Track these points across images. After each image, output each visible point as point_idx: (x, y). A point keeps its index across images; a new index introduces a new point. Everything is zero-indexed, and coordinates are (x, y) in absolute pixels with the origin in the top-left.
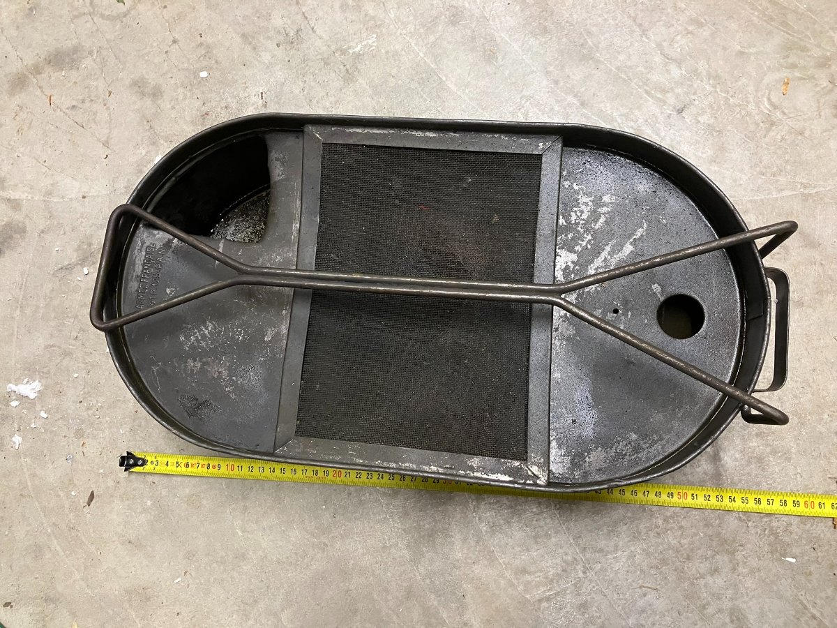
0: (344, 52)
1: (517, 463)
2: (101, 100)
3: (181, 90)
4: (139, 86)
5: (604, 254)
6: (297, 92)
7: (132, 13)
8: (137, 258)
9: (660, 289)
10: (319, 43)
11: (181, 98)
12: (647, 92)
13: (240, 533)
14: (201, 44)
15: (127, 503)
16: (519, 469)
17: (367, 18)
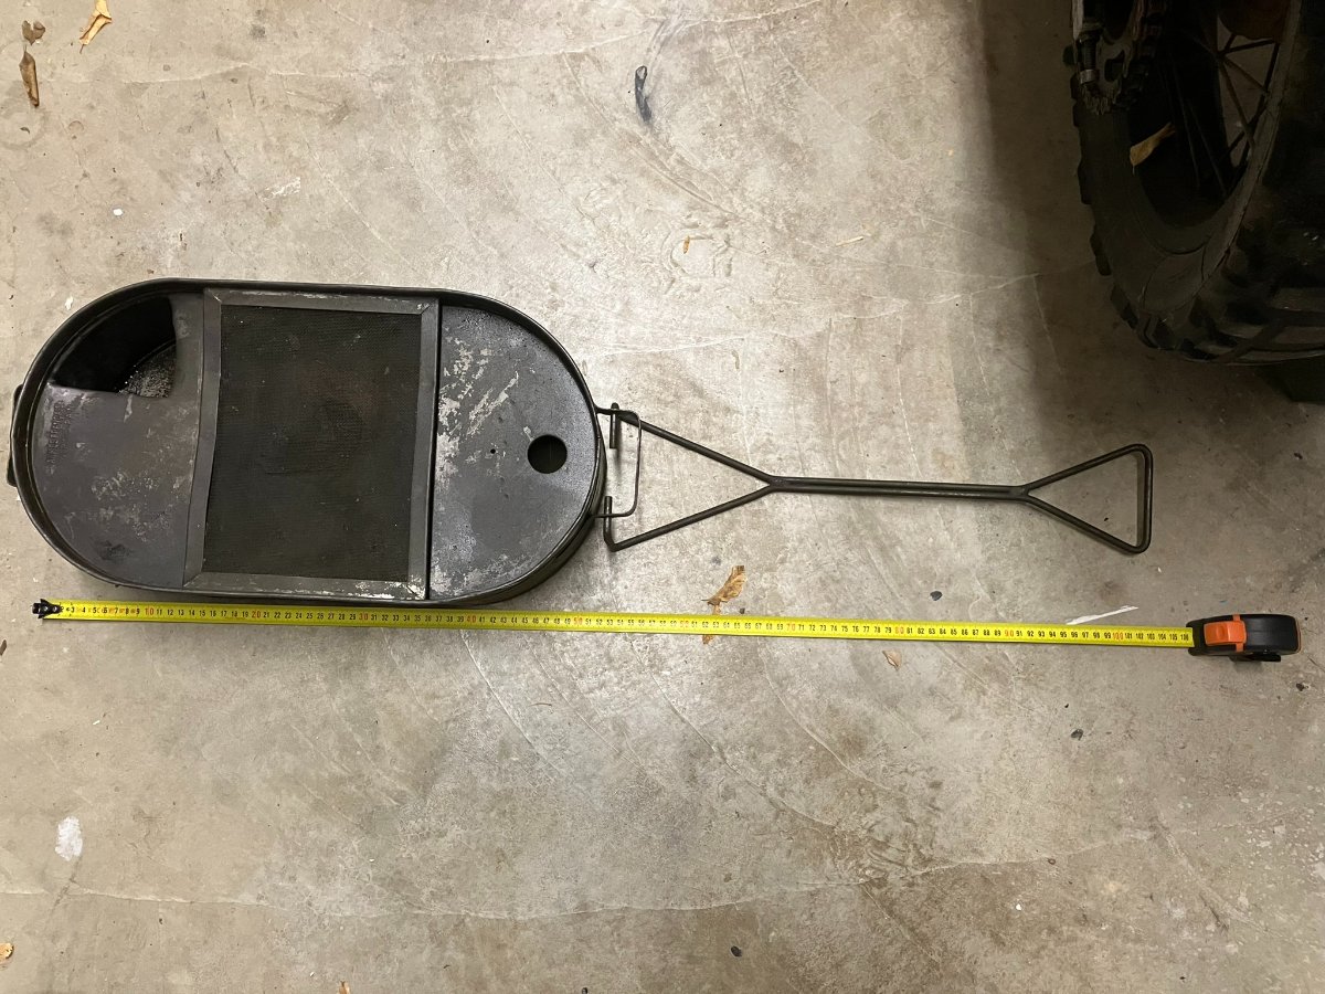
0: (267, 195)
1: (398, 584)
2: (5, 236)
3: (94, 228)
4: (46, 222)
5: (483, 401)
7: (38, 143)
9: (529, 431)
10: (241, 184)
11: (93, 236)
14: (115, 180)
15: (41, 650)
17: (291, 160)
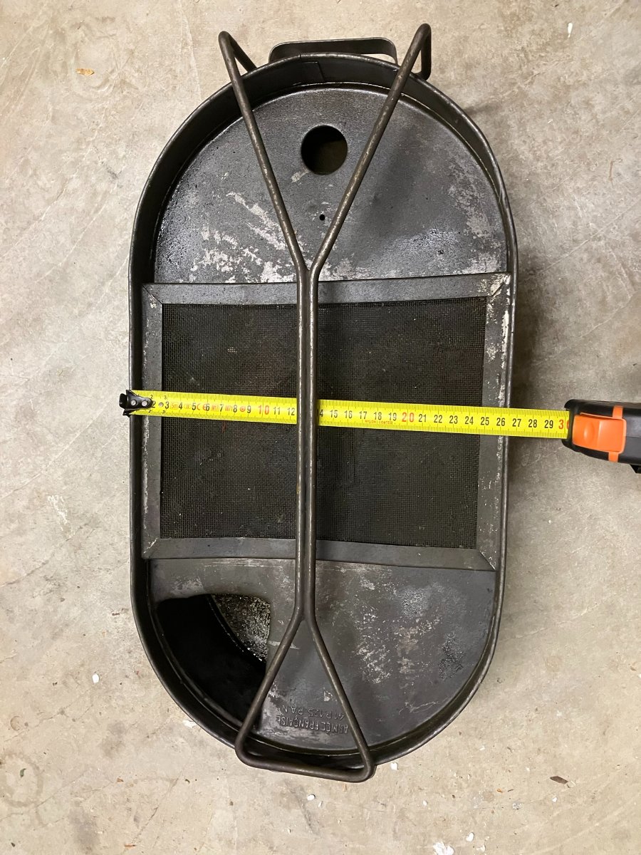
0: (67, 529)
1: (490, 307)
2: (127, 790)
3: (113, 702)
4: (111, 749)
5: (263, 234)
6: (110, 577)
7: (34, 760)
8: (292, 735)
9: (297, 174)
10: (59, 557)
11: (121, 702)
12: (96, 211)
13: (585, 611)
14: (64, 683)
15: (560, 739)
16: (496, 304)
17: (32, 507)
